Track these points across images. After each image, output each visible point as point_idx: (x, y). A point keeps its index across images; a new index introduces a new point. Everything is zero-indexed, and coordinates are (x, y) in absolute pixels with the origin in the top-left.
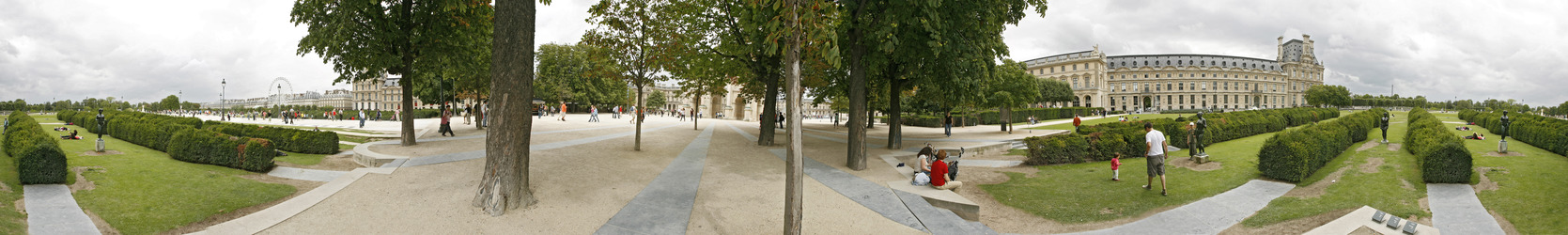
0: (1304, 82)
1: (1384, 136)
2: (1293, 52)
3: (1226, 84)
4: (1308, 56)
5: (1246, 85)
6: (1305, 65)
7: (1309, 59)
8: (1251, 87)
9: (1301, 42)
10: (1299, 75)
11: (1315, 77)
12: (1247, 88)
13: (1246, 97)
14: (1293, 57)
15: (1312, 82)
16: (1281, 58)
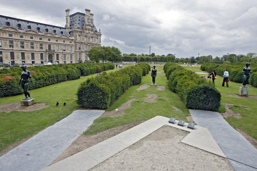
0: (87, 44)
1: (154, 81)
2: (77, 21)
3: (22, 43)
4: (90, 25)
5: (41, 45)
6: (87, 32)
7: (90, 28)
8: (46, 47)
9: (84, 15)
10: (83, 39)
11: (95, 41)
12: (41, 48)
13: (42, 55)
14: (78, 26)
15: (93, 44)
16: (69, 26)
